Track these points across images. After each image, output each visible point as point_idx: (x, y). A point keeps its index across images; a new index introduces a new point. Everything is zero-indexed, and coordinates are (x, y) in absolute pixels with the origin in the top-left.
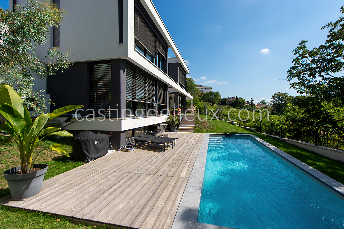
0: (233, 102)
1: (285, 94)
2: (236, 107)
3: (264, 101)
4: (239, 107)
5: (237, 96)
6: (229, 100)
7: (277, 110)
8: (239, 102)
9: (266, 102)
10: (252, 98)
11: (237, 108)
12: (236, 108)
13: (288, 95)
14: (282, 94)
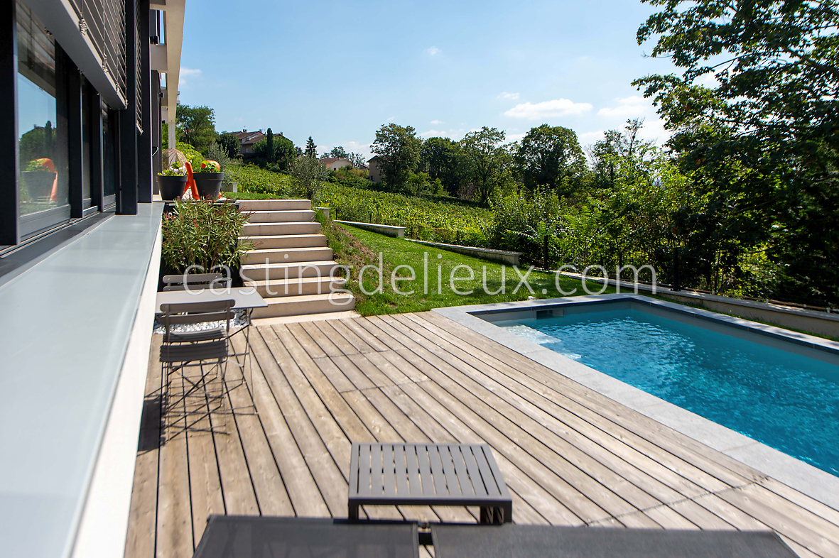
0: (258, 149)
1: (407, 130)
2: (269, 165)
3: (341, 148)
4: (277, 167)
5: (269, 130)
6: (244, 141)
7: (388, 180)
8: (278, 149)
9: (347, 153)
10: (310, 139)
11: (272, 168)
12: (268, 169)
13: (415, 134)
14: (399, 129)
